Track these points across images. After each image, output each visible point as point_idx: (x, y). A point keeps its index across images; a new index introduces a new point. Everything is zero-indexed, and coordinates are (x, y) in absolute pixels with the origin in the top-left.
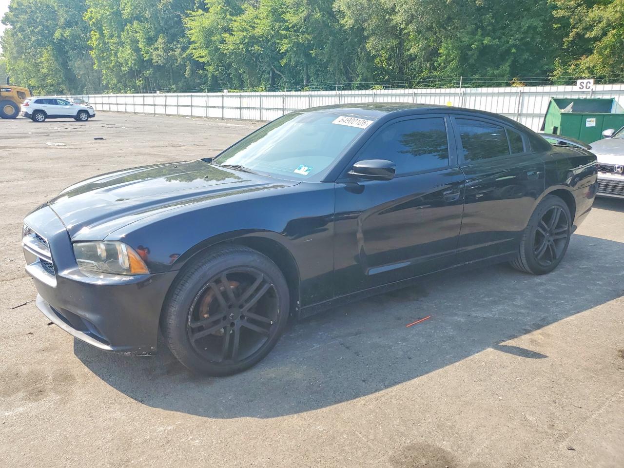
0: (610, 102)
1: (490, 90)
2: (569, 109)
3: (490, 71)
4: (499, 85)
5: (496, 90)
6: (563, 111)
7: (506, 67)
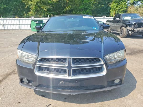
0: (42, 21)
1: (9, 19)
2: (37, 22)
3: (8, 14)
4: (11, 17)
5: (10, 19)
6: (36, 23)
7: (11, 13)
